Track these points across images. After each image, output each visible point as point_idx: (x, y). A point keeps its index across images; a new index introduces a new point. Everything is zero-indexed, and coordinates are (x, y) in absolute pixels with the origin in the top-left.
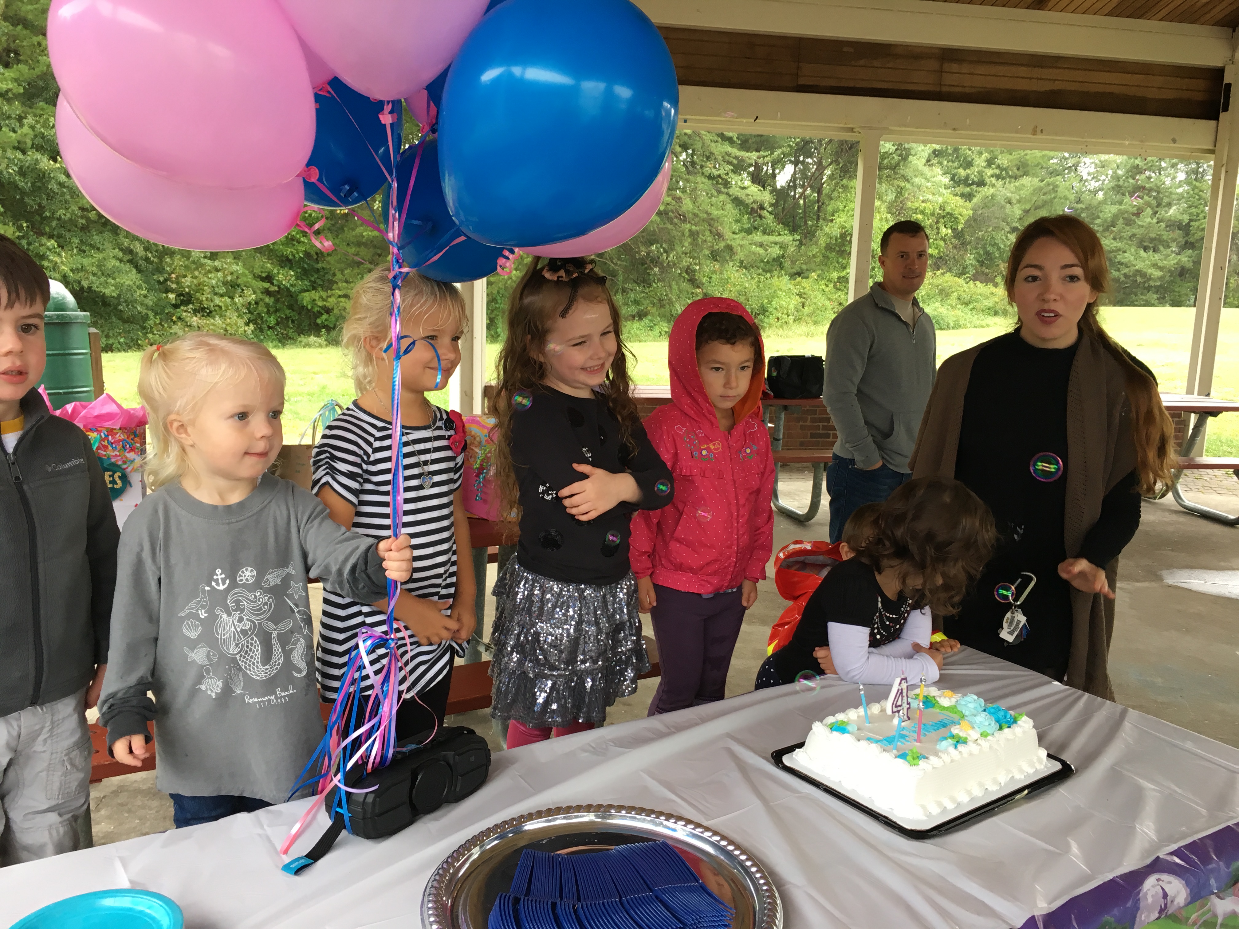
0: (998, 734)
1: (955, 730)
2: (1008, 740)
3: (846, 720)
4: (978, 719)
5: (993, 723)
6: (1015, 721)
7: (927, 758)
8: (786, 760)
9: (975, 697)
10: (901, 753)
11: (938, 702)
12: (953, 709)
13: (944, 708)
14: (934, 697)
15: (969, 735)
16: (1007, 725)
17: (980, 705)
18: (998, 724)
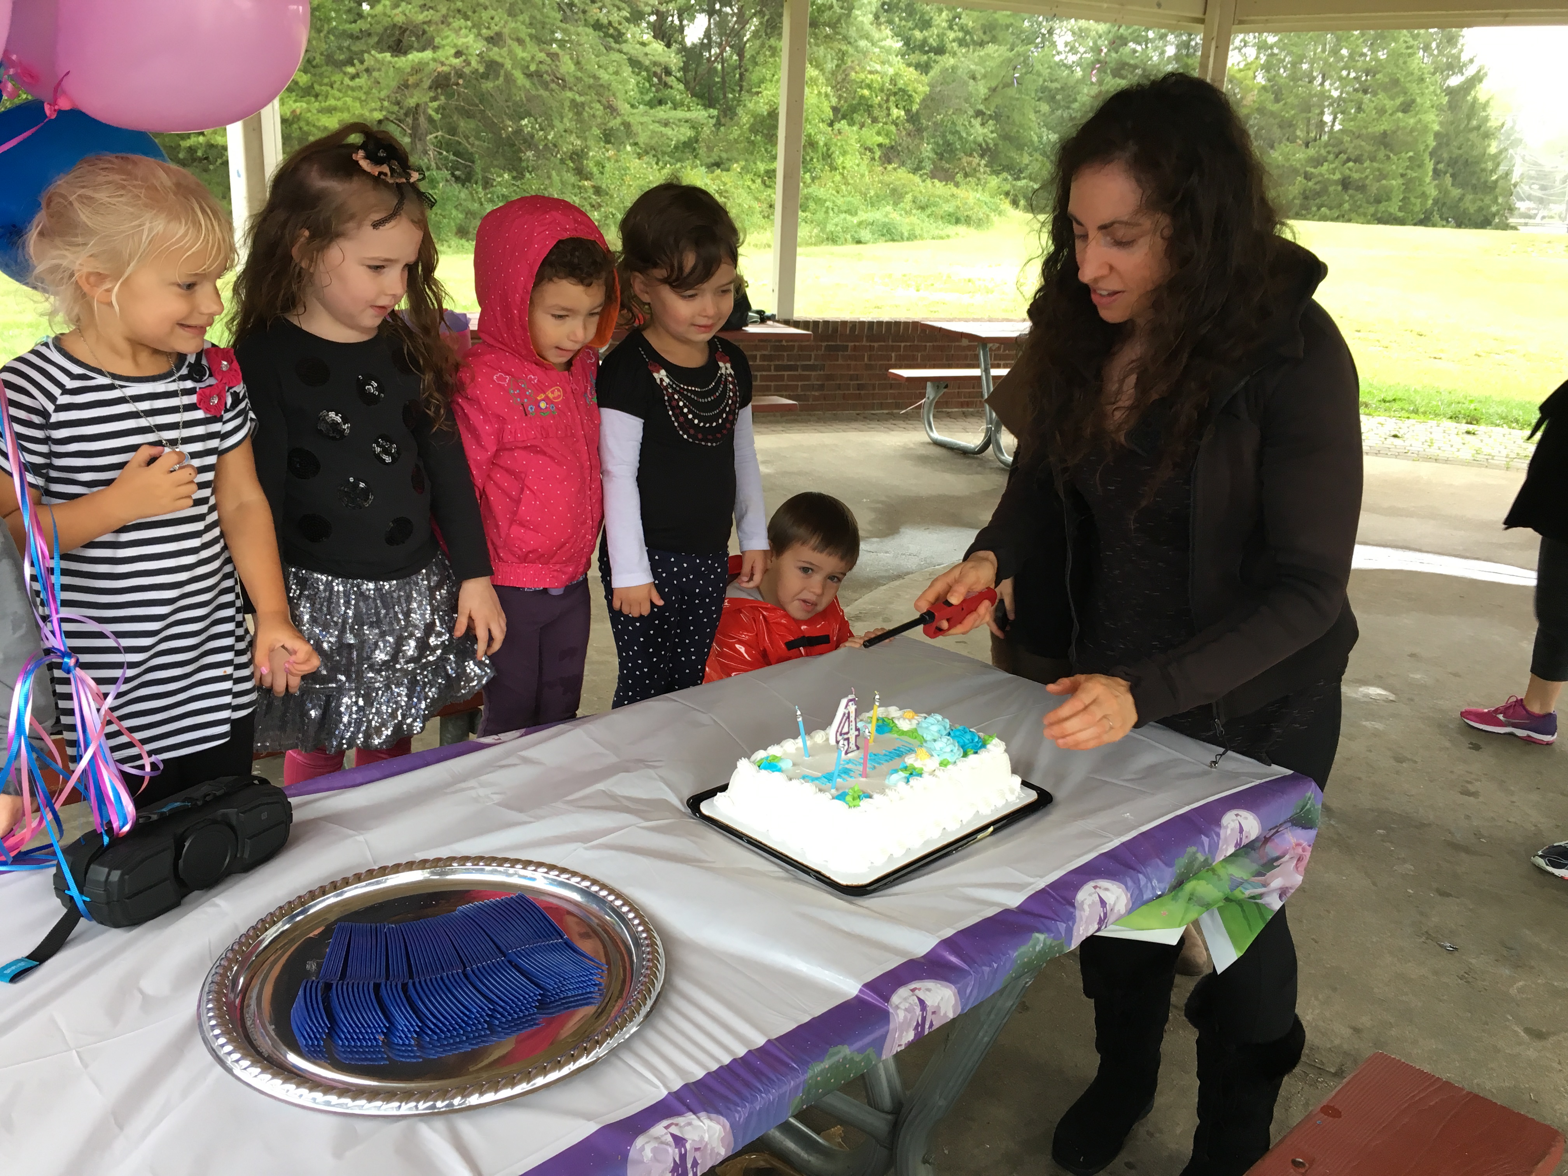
0: (961, 762)
1: (910, 760)
2: (973, 768)
3: (779, 754)
4: (938, 745)
5: (956, 749)
6: (984, 746)
7: (870, 797)
8: (706, 808)
9: (939, 717)
10: (840, 792)
11: (896, 725)
12: (913, 733)
13: (903, 733)
14: (892, 719)
15: (926, 766)
16: (973, 751)
17: (945, 727)
18: (961, 750)
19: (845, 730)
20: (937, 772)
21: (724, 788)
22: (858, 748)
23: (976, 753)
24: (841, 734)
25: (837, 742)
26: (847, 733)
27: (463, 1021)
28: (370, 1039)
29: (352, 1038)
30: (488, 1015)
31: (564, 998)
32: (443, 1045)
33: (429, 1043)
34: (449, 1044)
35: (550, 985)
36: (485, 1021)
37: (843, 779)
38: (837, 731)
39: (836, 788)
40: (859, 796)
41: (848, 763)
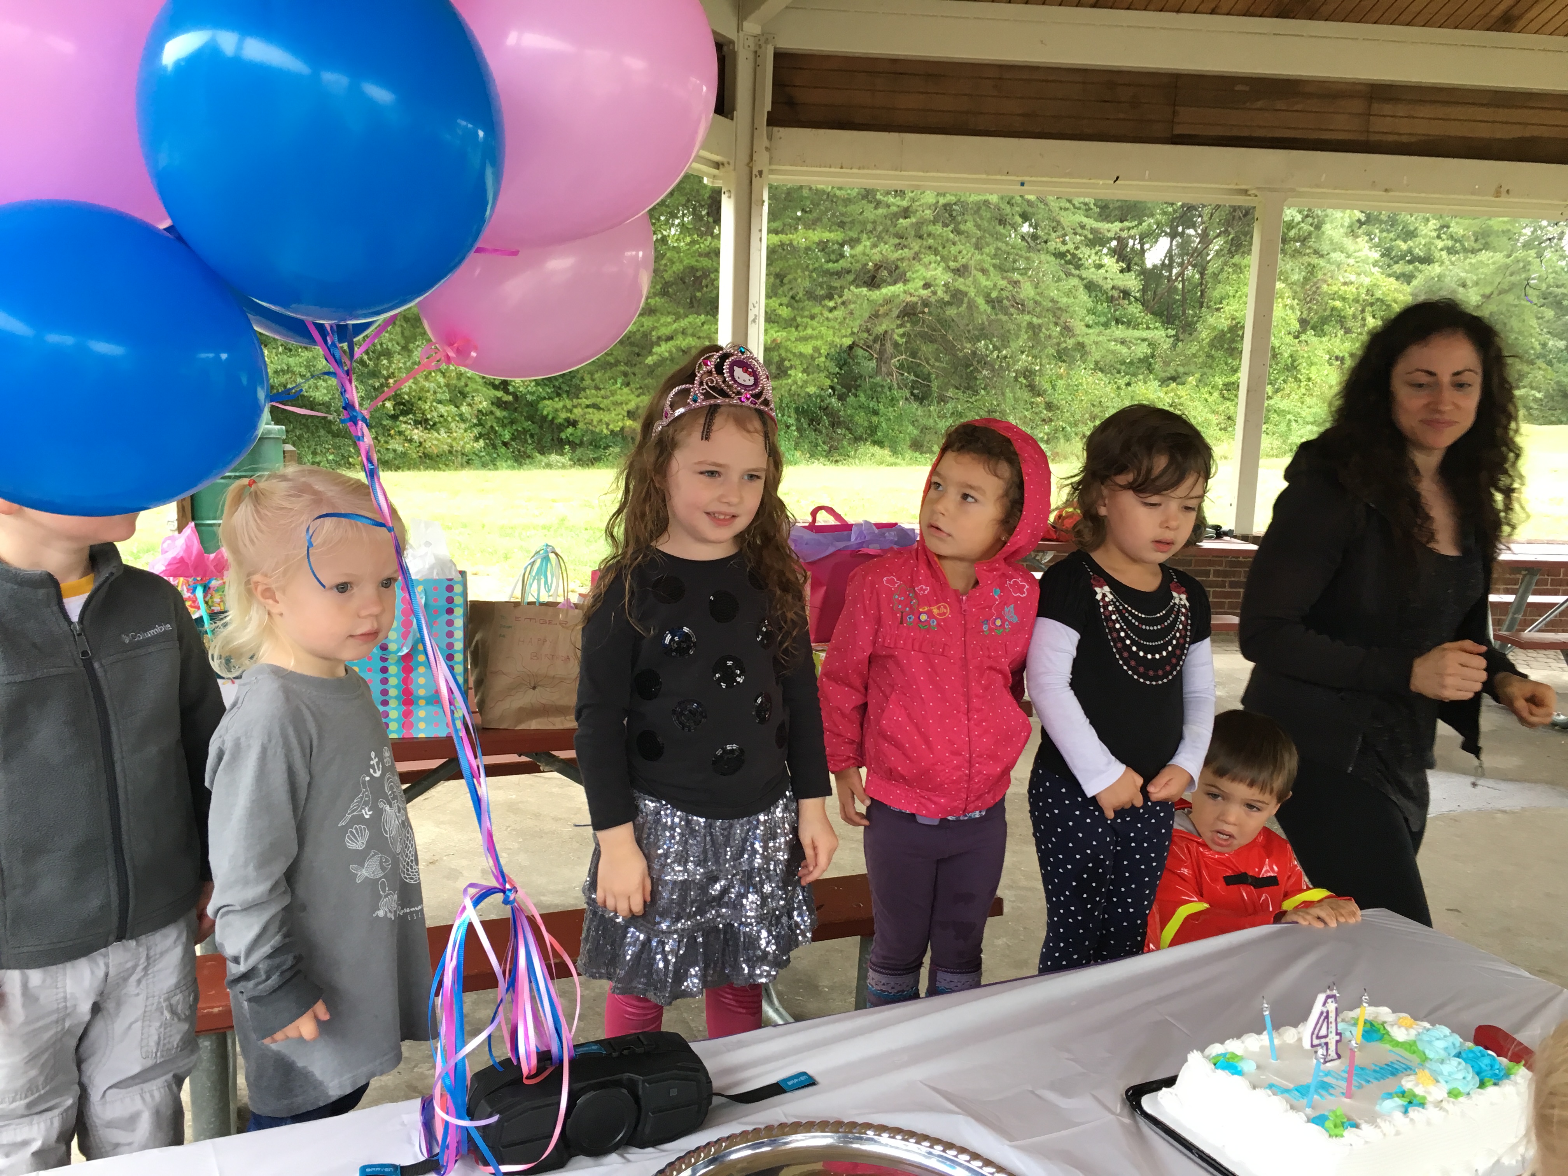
0: (1477, 1095)
1: (1408, 1083)
2: (1492, 1104)
3: (1239, 1051)
4: (1446, 1069)
5: (1470, 1076)
6: (1507, 1075)
7: (1357, 1126)
8: (1147, 1103)
9: (1447, 1031)
10: (1317, 1114)
11: (1388, 1033)
12: (1410, 1046)
13: (1397, 1044)
14: (1384, 1024)
15: (1429, 1093)
16: (1493, 1081)
17: (1454, 1044)
18: (1477, 1079)
19: (1323, 1032)
20: (1444, 1104)
21: (1170, 1082)
22: (1339, 1057)
23: (1496, 1085)
24: (1318, 1037)
25: (1312, 1046)
26: (1326, 1037)
37: (1321, 1096)
38: (1313, 1034)
39: (1313, 1107)
40: (1343, 1123)
41: (1326, 1075)
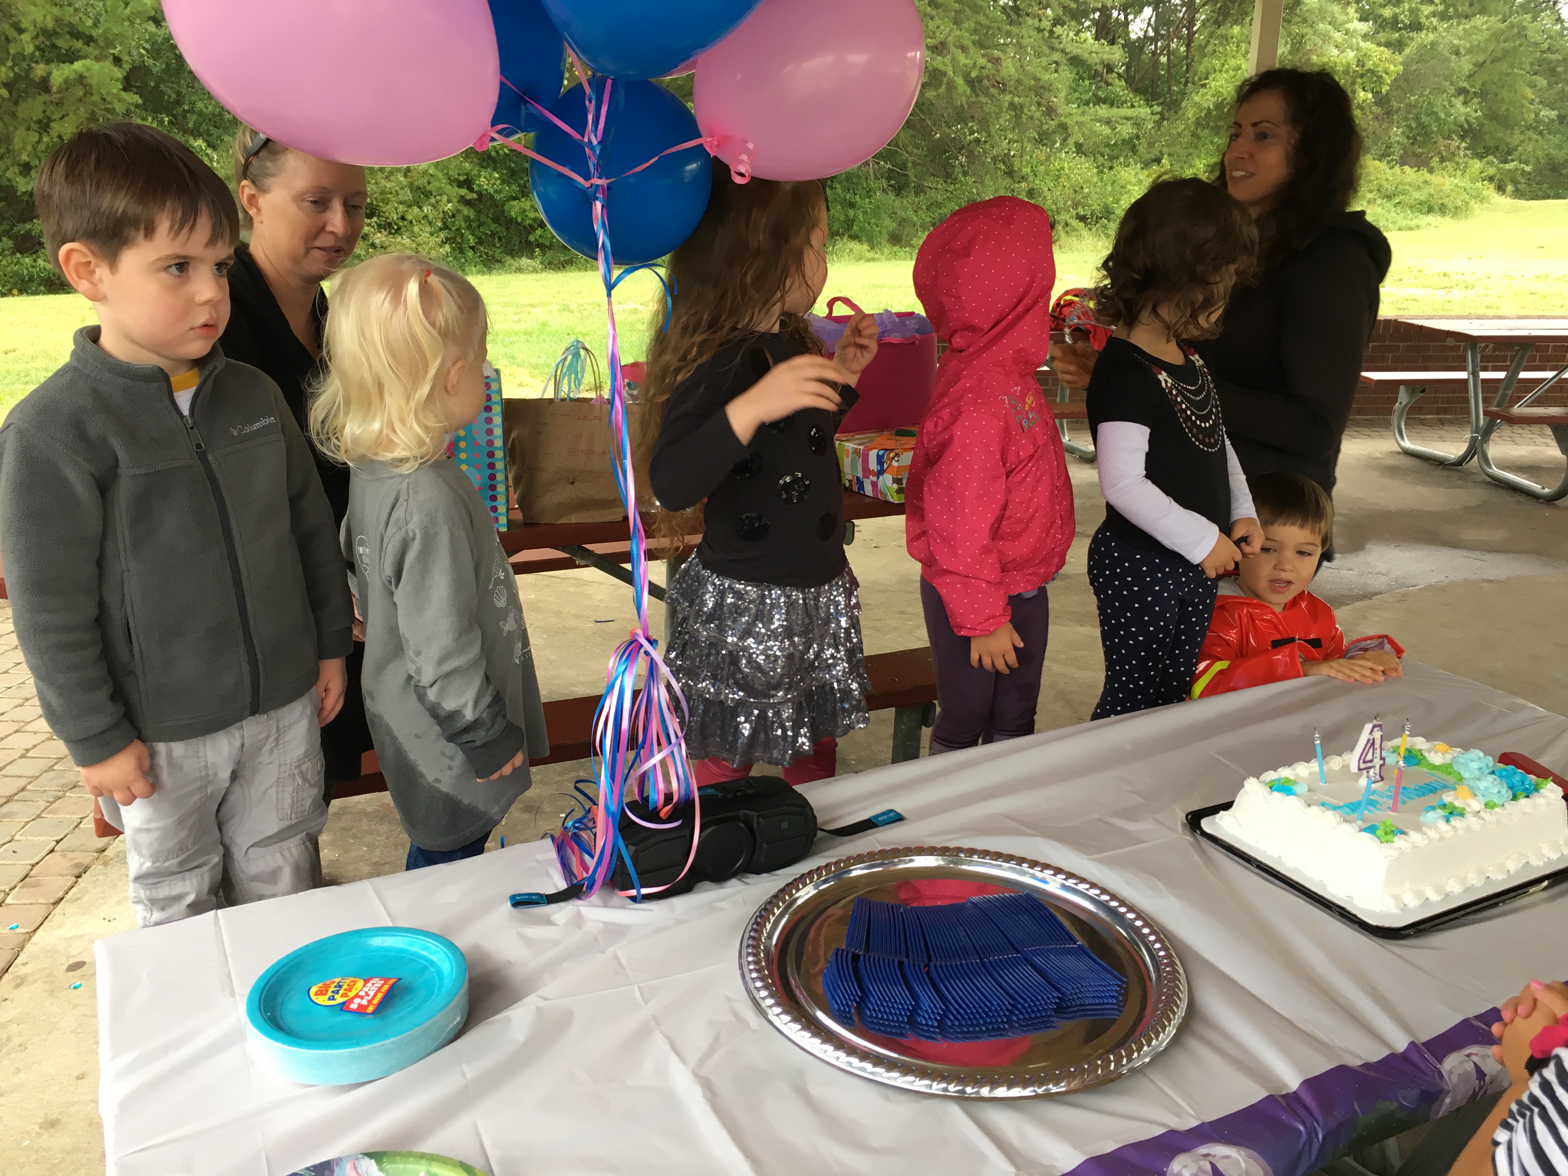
0: (1511, 806)
1: (1448, 798)
2: (1524, 813)
3: (1292, 777)
4: (1483, 785)
5: (1504, 791)
6: (1537, 789)
7: (1405, 833)
8: (1206, 824)
9: (1481, 754)
10: (1368, 824)
11: (1425, 758)
12: (1446, 768)
13: (1434, 767)
14: (1420, 751)
15: (1469, 806)
16: (1524, 794)
17: (1487, 765)
18: (1511, 793)
19: (1369, 757)
20: (1482, 814)
21: (1227, 806)
22: (1382, 779)
23: (1527, 797)
24: (1365, 762)
25: (1359, 769)
26: (1371, 761)
27: (984, 1011)
28: (895, 1014)
29: (880, 1010)
30: (1007, 1009)
31: (1081, 1005)
32: (962, 1032)
33: (951, 1027)
34: (968, 1032)
35: (1068, 988)
36: (1005, 1015)
37: (1370, 811)
38: (1360, 758)
39: (1364, 820)
40: (1392, 832)
41: (1372, 794)
